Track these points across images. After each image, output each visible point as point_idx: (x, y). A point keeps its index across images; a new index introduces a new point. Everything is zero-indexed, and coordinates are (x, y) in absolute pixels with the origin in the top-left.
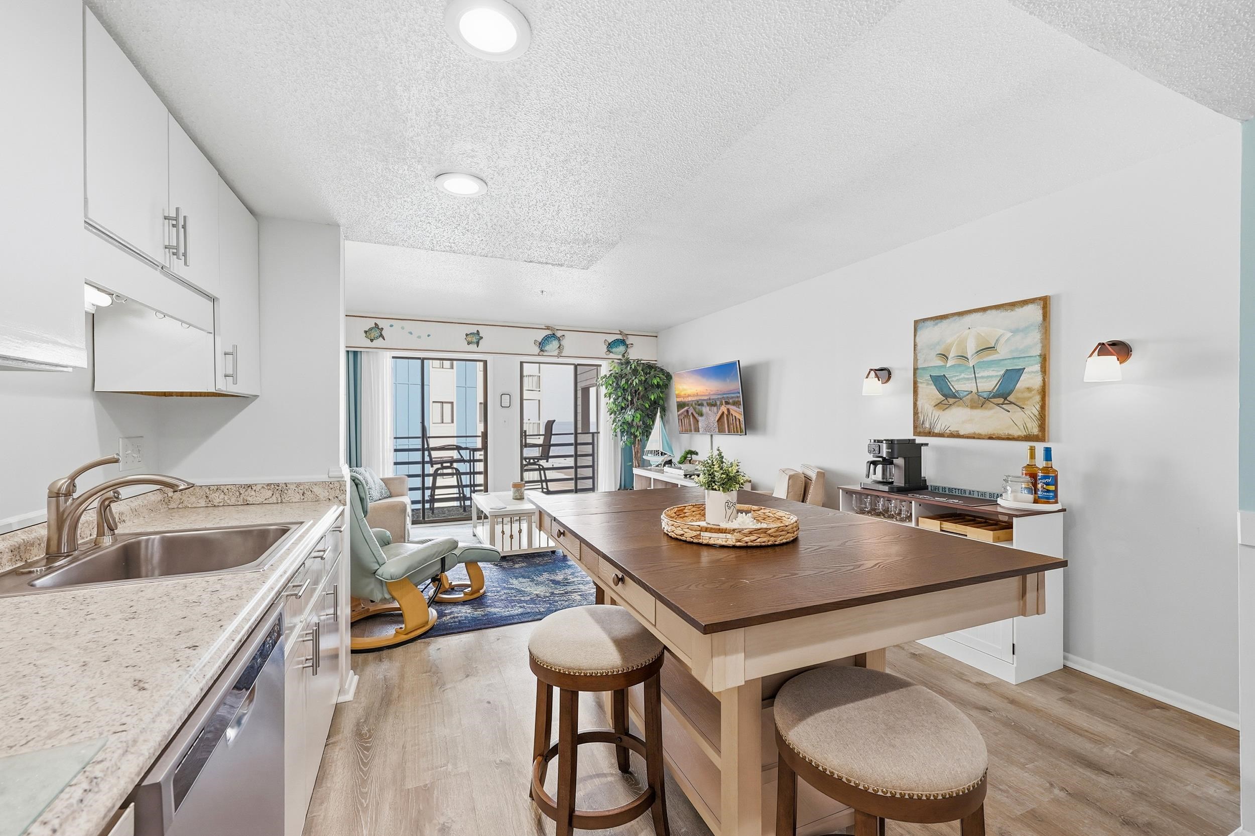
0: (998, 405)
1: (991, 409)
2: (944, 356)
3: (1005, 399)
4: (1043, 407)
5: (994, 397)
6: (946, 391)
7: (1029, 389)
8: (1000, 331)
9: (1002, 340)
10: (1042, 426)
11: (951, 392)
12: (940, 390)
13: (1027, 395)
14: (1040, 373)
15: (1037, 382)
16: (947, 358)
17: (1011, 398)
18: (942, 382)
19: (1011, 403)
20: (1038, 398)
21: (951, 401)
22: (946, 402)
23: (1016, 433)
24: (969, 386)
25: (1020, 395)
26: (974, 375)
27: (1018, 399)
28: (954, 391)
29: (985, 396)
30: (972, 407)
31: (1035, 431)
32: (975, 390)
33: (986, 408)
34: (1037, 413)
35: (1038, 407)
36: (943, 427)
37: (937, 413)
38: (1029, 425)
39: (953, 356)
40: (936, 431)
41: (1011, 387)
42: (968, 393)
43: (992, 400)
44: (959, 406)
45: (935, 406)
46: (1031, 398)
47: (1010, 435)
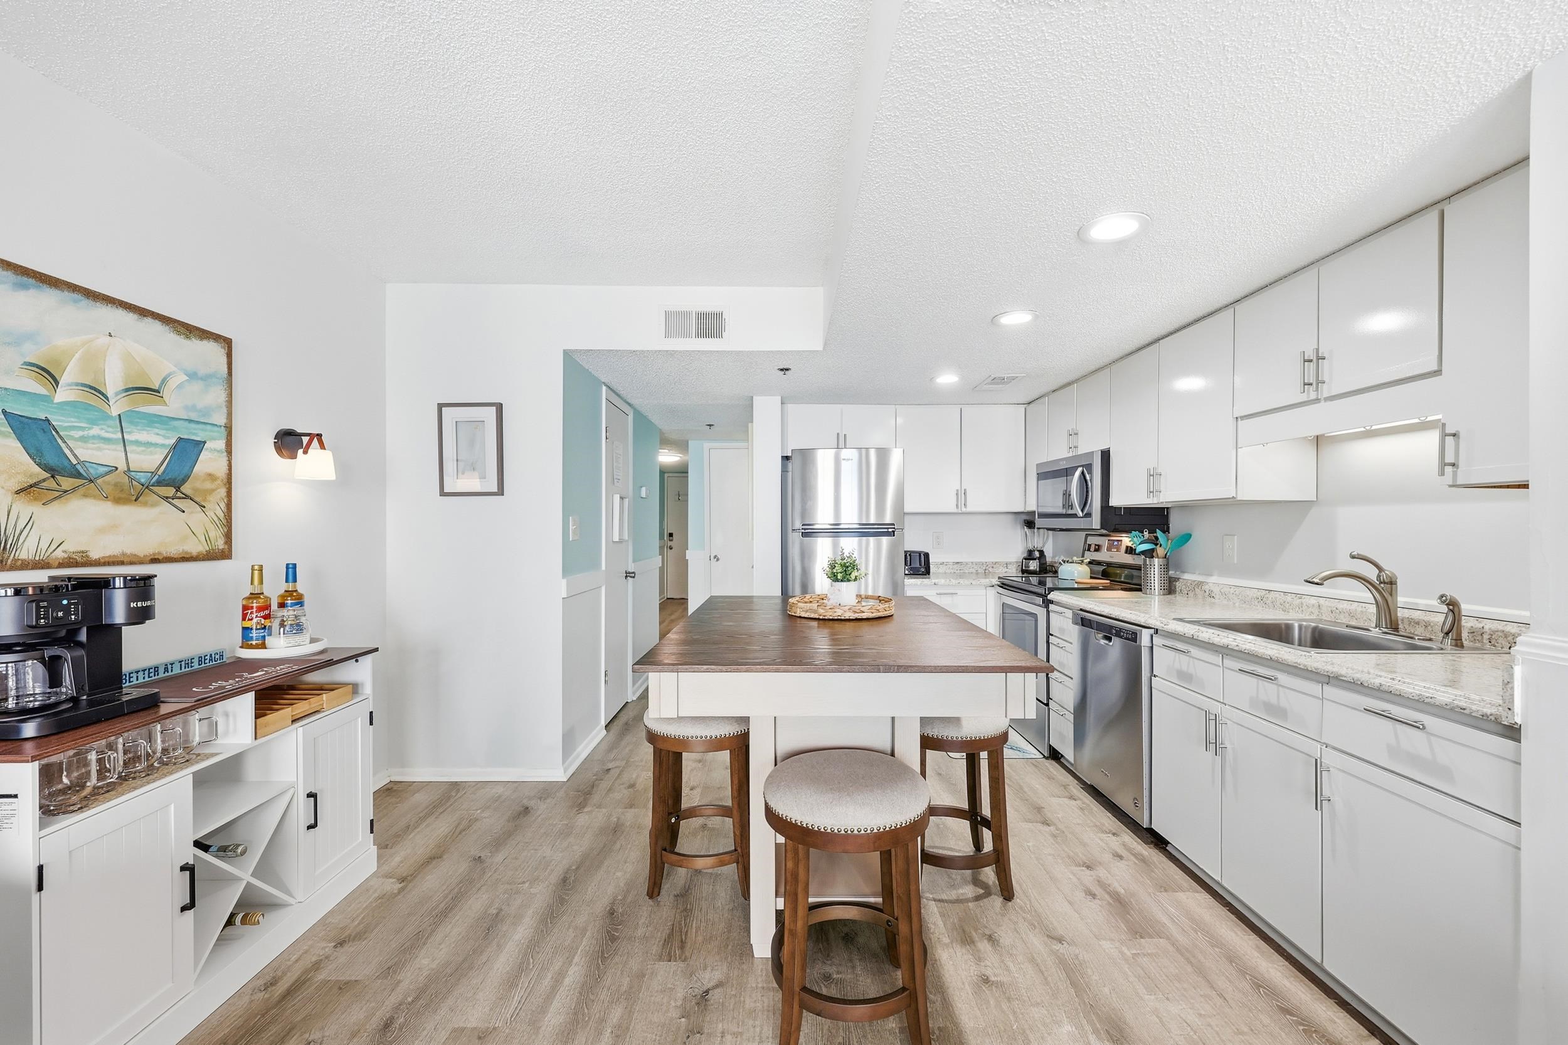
0: (166, 498)
1: (154, 505)
2: (49, 375)
3: (178, 489)
4: (229, 506)
5: (159, 483)
6: (52, 460)
7: (211, 477)
8: (168, 367)
9: (173, 383)
10: (228, 537)
11: (66, 463)
12: (35, 454)
13: (208, 485)
14: (225, 454)
15: (220, 469)
16: (57, 383)
17: (186, 488)
18: (39, 434)
19: (187, 497)
20: (223, 492)
21: (66, 483)
22: (51, 484)
23: (196, 547)
24: (111, 456)
25: (198, 485)
26: (120, 436)
27: (196, 490)
28: (74, 462)
29: (143, 481)
30: (118, 501)
31: (221, 544)
32: (122, 466)
33: (145, 504)
34: (221, 515)
35: (223, 505)
36: (44, 545)
37: (24, 509)
38: (212, 534)
39: (71, 381)
40: (23, 555)
41: (186, 470)
42: (106, 469)
43: (155, 489)
44: (85, 496)
45: (18, 492)
46: (213, 490)
47: (187, 553)
